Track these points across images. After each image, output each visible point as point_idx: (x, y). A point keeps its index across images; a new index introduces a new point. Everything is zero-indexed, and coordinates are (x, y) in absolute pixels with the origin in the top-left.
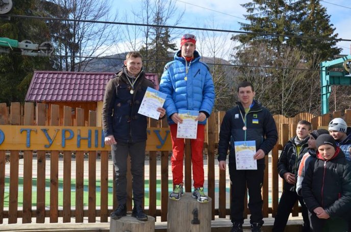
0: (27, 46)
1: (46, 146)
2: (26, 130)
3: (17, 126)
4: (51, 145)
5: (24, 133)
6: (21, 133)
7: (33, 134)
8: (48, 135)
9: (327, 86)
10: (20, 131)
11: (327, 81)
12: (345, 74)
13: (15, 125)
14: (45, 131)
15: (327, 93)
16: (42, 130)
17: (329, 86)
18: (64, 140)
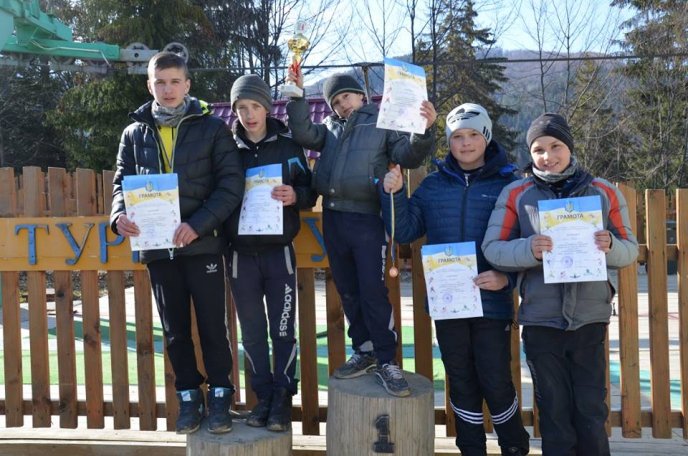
0: (136, 55)
1: (68, 261)
2: (26, 228)
3: (8, 220)
4: (78, 259)
5: (24, 233)
6: (18, 233)
7: (41, 234)
8: (71, 236)
10: (14, 231)
13: (6, 217)
14: (65, 228)
16: (57, 225)
18: (104, 247)
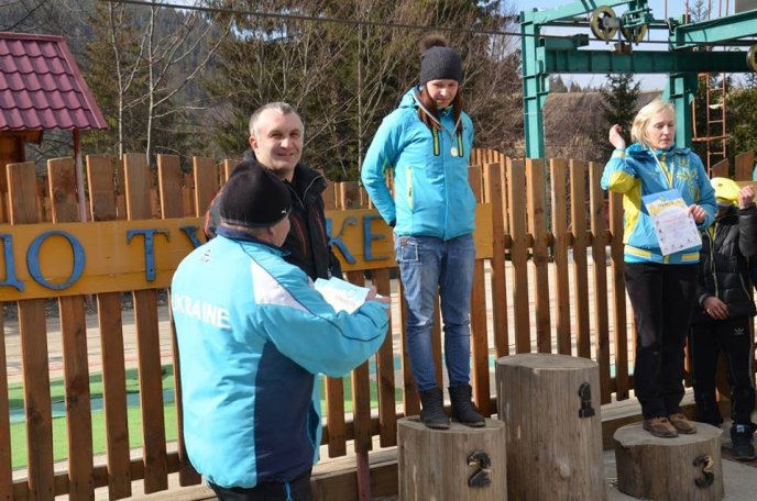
2: (142, 233)
5: (138, 241)
6: (130, 240)
8: (198, 241)
9: (540, 77)
10: (123, 238)
11: (541, 62)
12: (579, 42)
14: (192, 231)
15: (539, 95)
16: (183, 229)
17: (545, 76)
